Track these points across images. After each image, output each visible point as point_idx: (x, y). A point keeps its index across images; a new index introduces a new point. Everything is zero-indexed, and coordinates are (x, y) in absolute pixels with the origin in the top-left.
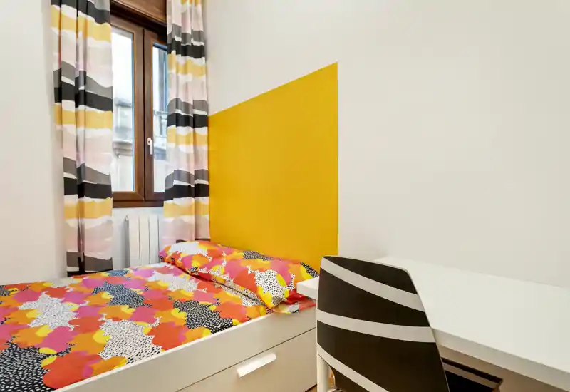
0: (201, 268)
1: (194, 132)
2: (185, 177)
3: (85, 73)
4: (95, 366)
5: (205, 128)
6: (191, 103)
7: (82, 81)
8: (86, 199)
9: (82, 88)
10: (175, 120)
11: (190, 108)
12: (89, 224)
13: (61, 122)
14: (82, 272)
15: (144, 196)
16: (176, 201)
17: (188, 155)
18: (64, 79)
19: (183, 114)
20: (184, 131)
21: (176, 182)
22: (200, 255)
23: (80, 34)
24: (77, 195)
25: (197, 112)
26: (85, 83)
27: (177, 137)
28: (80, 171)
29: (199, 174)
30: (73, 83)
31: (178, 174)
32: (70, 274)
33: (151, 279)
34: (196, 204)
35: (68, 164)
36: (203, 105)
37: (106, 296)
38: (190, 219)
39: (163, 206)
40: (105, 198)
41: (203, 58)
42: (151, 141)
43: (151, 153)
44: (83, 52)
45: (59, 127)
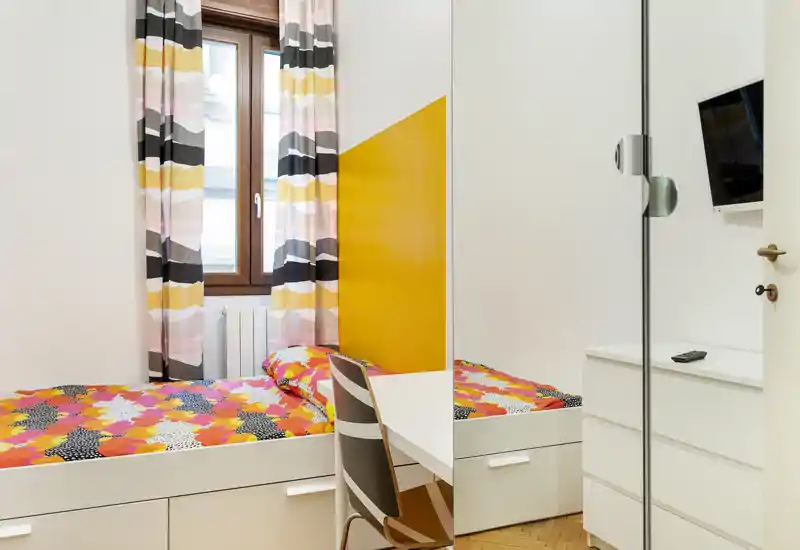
0: (292, 379)
1: (317, 181)
2: (302, 249)
3: (172, 117)
4: (140, 446)
5: (333, 175)
6: (312, 137)
7: (168, 128)
8: (171, 284)
9: (168, 138)
10: (290, 166)
11: (311, 146)
12: (175, 316)
13: (144, 185)
14: (165, 379)
15: (249, 279)
17: (308, 216)
18: (149, 131)
19: (302, 155)
20: (302, 180)
21: (291, 258)
23: (167, 68)
24: (161, 279)
25: (321, 150)
26: (172, 131)
27: (293, 189)
28: (165, 247)
29: (322, 246)
30: (157, 133)
31: (291, 246)
32: (153, 380)
33: (234, 392)
34: (319, 290)
35: (151, 239)
36: (332, 139)
37: (178, 402)
38: (310, 314)
39: (269, 293)
40: (193, 283)
41: (331, 67)
42: (259, 198)
43: (259, 216)
44: (169, 91)
45: (142, 192)
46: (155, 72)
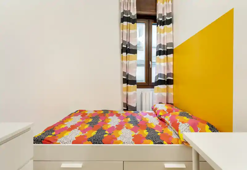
0: (162, 116)
1: (167, 57)
2: (163, 76)
3: (129, 42)
4: (115, 141)
5: (172, 55)
6: (166, 44)
7: (128, 45)
8: (129, 85)
9: (128, 48)
10: (159, 53)
11: (165, 47)
12: (130, 94)
13: (122, 60)
14: (127, 110)
15: (148, 84)
16: (159, 86)
17: (164, 67)
18: (124, 46)
19: (163, 50)
20: (163, 57)
21: (159, 79)
22: (164, 110)
23: (128, 30)
24: (126, 84)
25: (168, 48)
26: (129, 46)
27: (160, 59)
28: (127, 76)
29: (169, 75)
30: (125, 47)
31: (160, 75)
32: (124, 110)
33: (145, 117)
34: (167, 88)
35: (124, 74)
36: (171, 44)
37: (129, 119)
38: (165, 94)
39: (154, 88)
40: (134, 85)
41: (171, 24)
42: (151, 63)
43: (151, 67)
44: (128, 36)
45: (122, 61)
46: (125, 31)
